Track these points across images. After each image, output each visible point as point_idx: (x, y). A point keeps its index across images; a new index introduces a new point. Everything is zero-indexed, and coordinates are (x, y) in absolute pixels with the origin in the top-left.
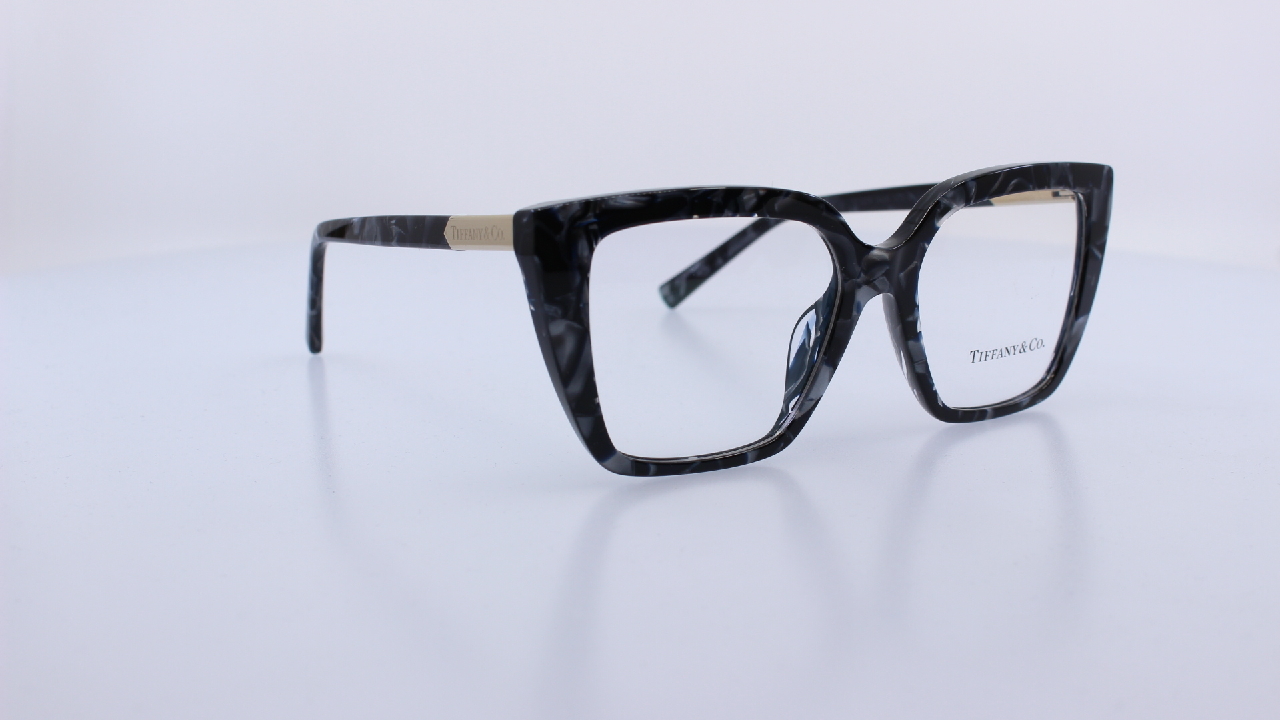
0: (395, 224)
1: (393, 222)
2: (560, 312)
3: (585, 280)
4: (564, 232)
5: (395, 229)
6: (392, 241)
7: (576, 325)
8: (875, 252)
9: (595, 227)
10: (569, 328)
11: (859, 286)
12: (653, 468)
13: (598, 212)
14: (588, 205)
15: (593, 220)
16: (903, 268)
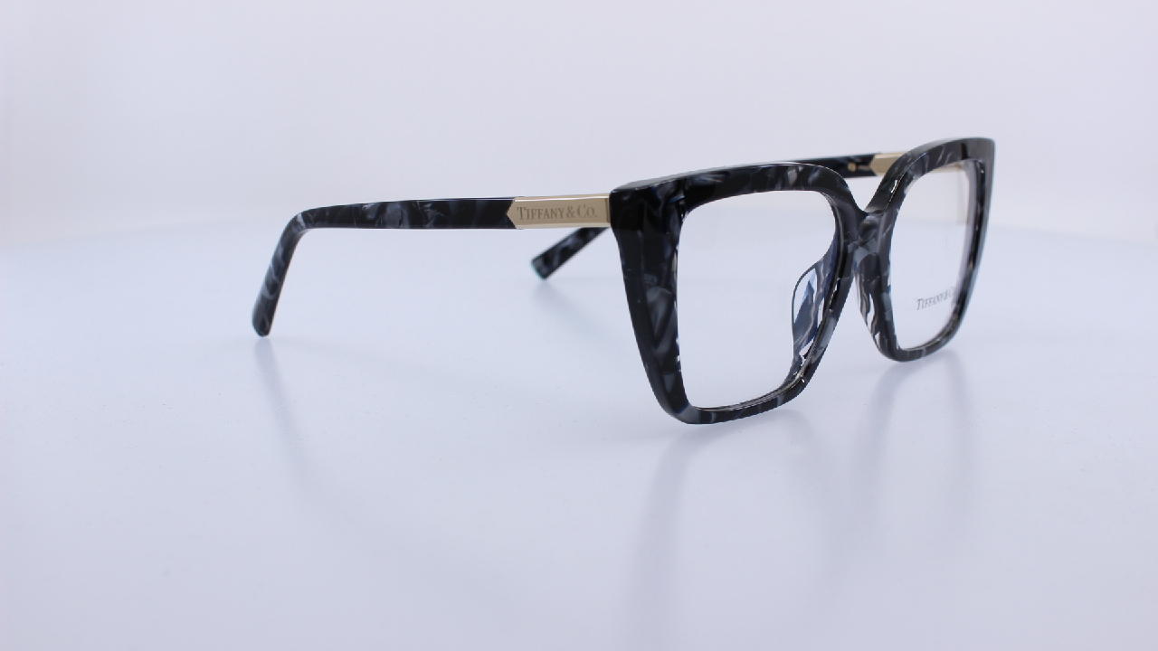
0: (431, 208)
1: (429, 205)
2: (655, 280)
3: (675, 251)
4: (660, 208)
5: (430, 213)
6: (426, 223)
7: (667, 292)
8: (868, 217)
9: (681, 203)
10: (662, 294)
11: (856, 247)
12: (713, 416)
13: (687, 188)
14: (681, 183)
15: (683, 197)
16: (884, 231)
